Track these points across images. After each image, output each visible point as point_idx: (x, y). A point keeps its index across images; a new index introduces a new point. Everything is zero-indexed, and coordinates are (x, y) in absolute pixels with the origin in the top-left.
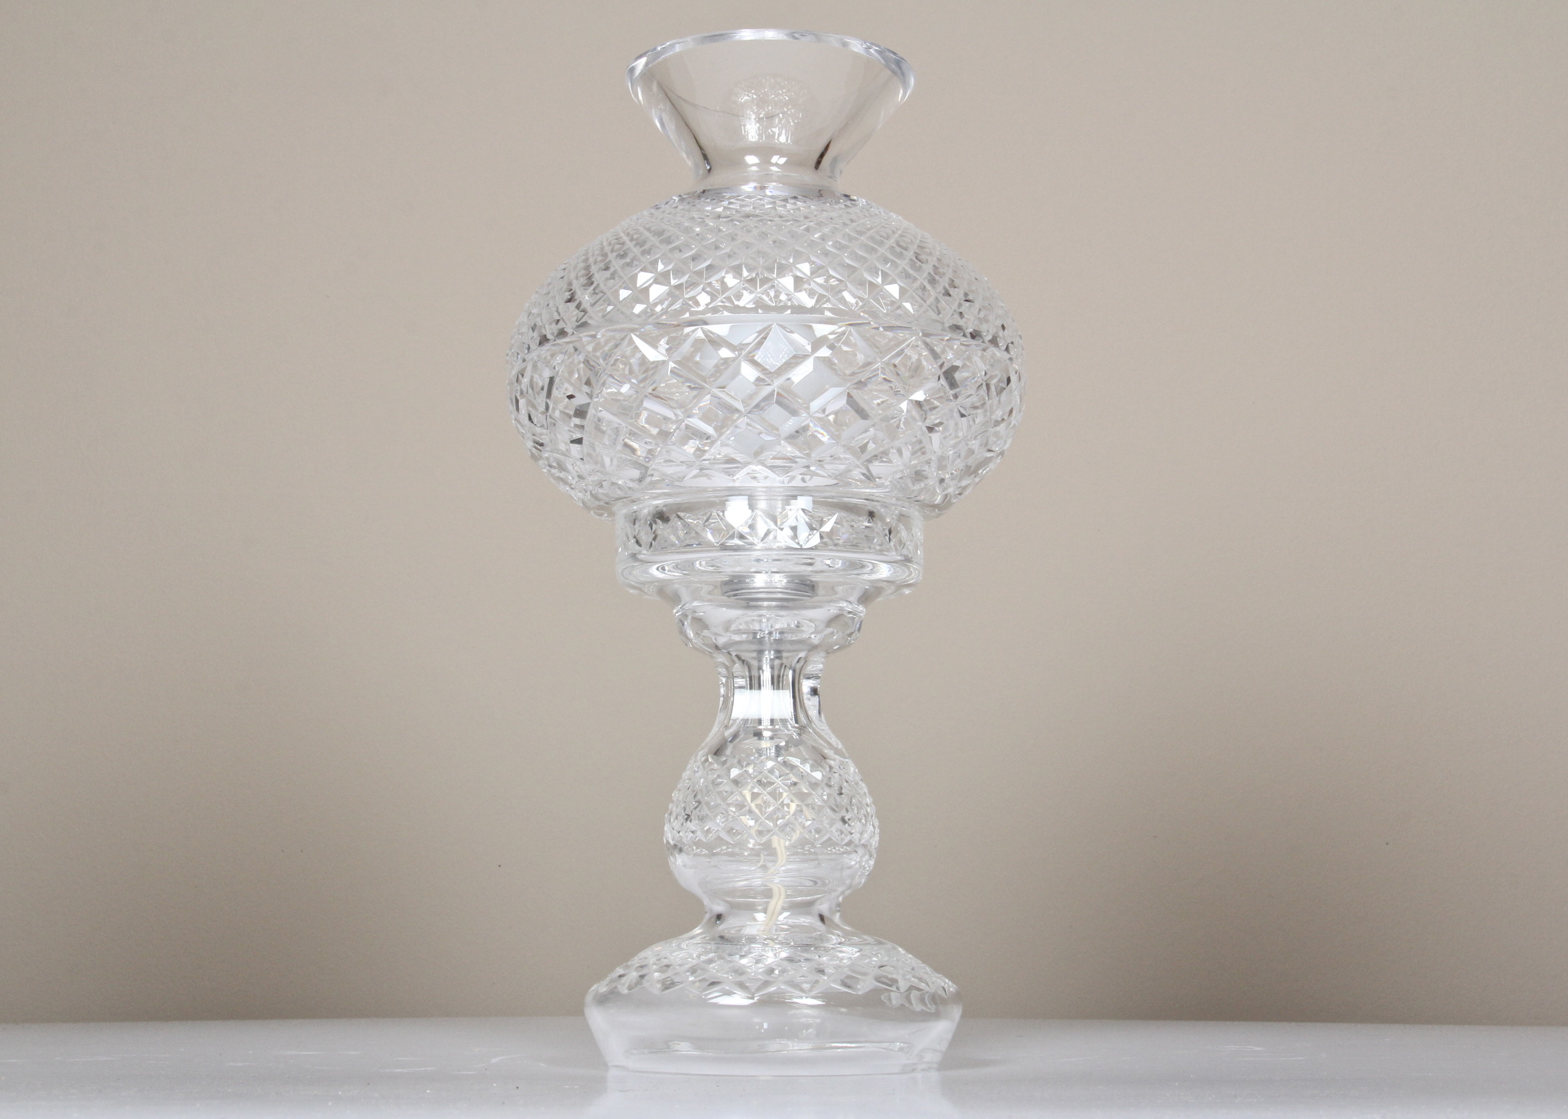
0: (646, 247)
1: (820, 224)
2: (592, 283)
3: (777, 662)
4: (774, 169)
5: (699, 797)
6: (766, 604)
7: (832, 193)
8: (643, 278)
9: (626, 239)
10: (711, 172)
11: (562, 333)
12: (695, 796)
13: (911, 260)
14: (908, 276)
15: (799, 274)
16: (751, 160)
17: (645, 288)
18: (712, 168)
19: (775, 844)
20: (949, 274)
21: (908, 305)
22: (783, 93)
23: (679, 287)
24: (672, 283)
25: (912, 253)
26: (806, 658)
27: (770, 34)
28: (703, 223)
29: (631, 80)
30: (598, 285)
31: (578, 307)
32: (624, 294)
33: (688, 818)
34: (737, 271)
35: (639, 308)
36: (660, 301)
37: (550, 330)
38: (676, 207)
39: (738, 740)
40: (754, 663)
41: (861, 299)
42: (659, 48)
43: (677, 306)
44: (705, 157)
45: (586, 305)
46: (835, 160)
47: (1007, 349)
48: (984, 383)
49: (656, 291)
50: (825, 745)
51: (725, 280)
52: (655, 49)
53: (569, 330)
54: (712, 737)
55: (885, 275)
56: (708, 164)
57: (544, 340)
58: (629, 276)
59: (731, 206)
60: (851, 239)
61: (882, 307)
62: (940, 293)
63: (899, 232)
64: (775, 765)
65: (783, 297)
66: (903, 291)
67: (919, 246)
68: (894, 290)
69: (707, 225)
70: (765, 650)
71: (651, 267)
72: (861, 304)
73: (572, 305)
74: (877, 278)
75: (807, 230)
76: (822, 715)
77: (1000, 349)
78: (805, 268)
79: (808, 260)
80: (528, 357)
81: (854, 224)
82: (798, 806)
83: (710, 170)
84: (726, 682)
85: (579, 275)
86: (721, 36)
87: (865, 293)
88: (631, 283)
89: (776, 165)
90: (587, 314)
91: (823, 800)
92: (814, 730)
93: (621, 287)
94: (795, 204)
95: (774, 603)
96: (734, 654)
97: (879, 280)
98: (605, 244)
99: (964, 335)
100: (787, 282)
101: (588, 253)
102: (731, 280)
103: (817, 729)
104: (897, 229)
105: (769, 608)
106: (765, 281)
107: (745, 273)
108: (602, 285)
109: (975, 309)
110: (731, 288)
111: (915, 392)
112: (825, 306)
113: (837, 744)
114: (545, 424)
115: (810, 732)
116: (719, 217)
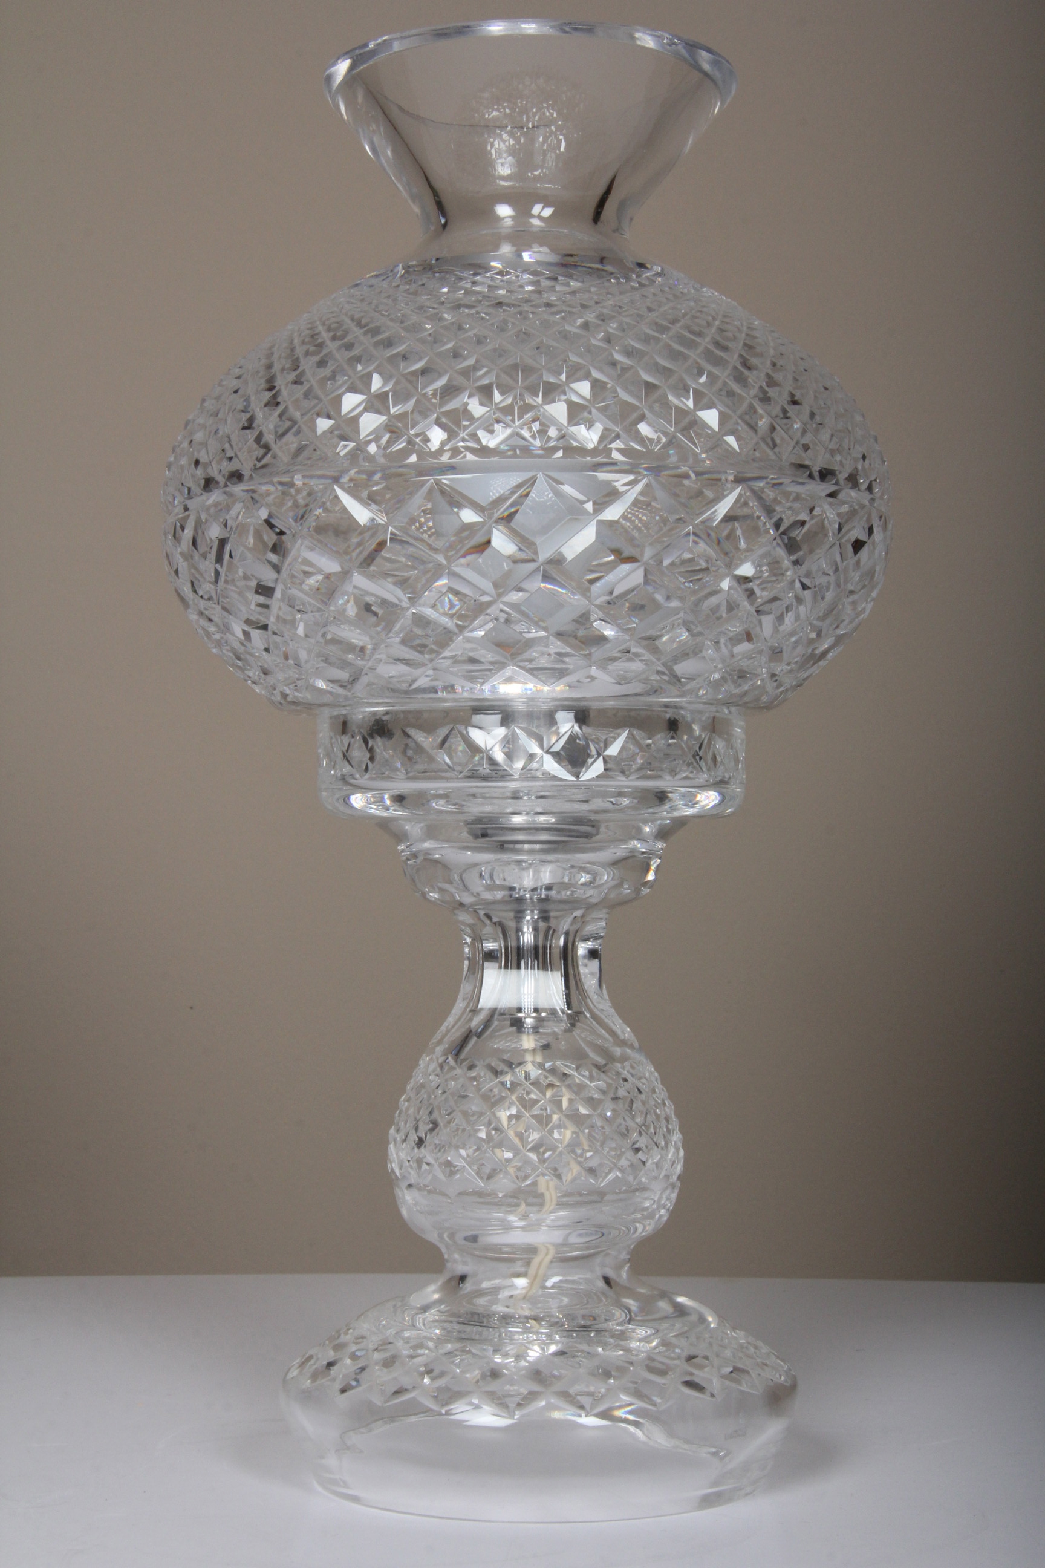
0: (355, 352)
1: (602, 318)
2: (278, 403)
3: (542, 925)
4: (536, 222)
5: (436, 1115)
6: (526, 846)
7: (619, 262)
8: (351, 401)
9: (325, 336)
10: (448, 228)
11: (236, 476)
12: (431, 1113)
13: (735, 368)
14: (731, 394)
15: (575, 399)
16: (504, 211)
17: (353, 417)
18: (448, 223)
19: (542, 1188)
20: (788, 386)
21: (731, 440)
22: (549, 105)
23: (402, 416)
24: (392, 411)
25: (736, 357)
26: (583, 916)
27: (530, 28)
28: (437, 318)
29: (330, 92)
30: (286, 408)
31: (259, 439)
32: (323, 424)
33: (420, 1143)
34: (486, 392)
35: (344, 448)
36: (376, 436)
37: (218, 470)
38: (398, 286)
39: (490, 1030)
40: (512, 924)
41: (665, 434)
42: (372, 45)
43: (401, 445)
44: (440, 206)
45: (269, 438)
46: (622, 206)
47: (870, 488)
48: (838, 543)
49: (370, 422)
50: (607, 1036)
51: (469, 407)
52: (366, 45)
53: (246, 473)
54: (452, 1025)
55: (698, 396)
56: (444, 215)
57: (209, 484)
58: (330, 397)
59: (477, 288)
60: (647, 339)
61: (694, 444)
62: (777, 416)
63: (717, 323)
64: (541, 1074)
65: (553, 432)
66: (723, 419)
67: (745, 345)
68: (711, 417)
69: (441, 319)
70: (527, 910)
71: (360, 385)
72: (664, 440)
73: (251, 435)
74: (688, 399)
75: (586, 326)
76: (604, 987)
77: (859, 490)
78: (584, 388)
79: (587, 376)
80: (191, 504)
81: (654, 314)
82: (574, 1133)
83: (445, 226)
84: (471, 942)
85: (259, 389)
86: (462, 31)
87: (669, 422)
88: (332, 410)
89: (539, 217)
90: (271, 452)
91: (607, 1119)
92: (591, 1012)
93: (319, 415)
94: (568, 285)
95: (538, 846)
96: (482, 913)
97: (690, 403)
98: (296, 341)
99: (811, 476)
100: (558, 410)
101: (272, 354)
102: (477, 408)
103: (595, 1010)
104: (714, 319)
105: (531, 852)
106: (526, 408)
107: (497, 397)
108: (291, 409)
109: (825, 436)
110: (478, 419)
111: (741, 564)
112: (613, 446)
113: (623, 1032)
114: (214, 597)
115: (586, 1017)
116: (459, 306)
